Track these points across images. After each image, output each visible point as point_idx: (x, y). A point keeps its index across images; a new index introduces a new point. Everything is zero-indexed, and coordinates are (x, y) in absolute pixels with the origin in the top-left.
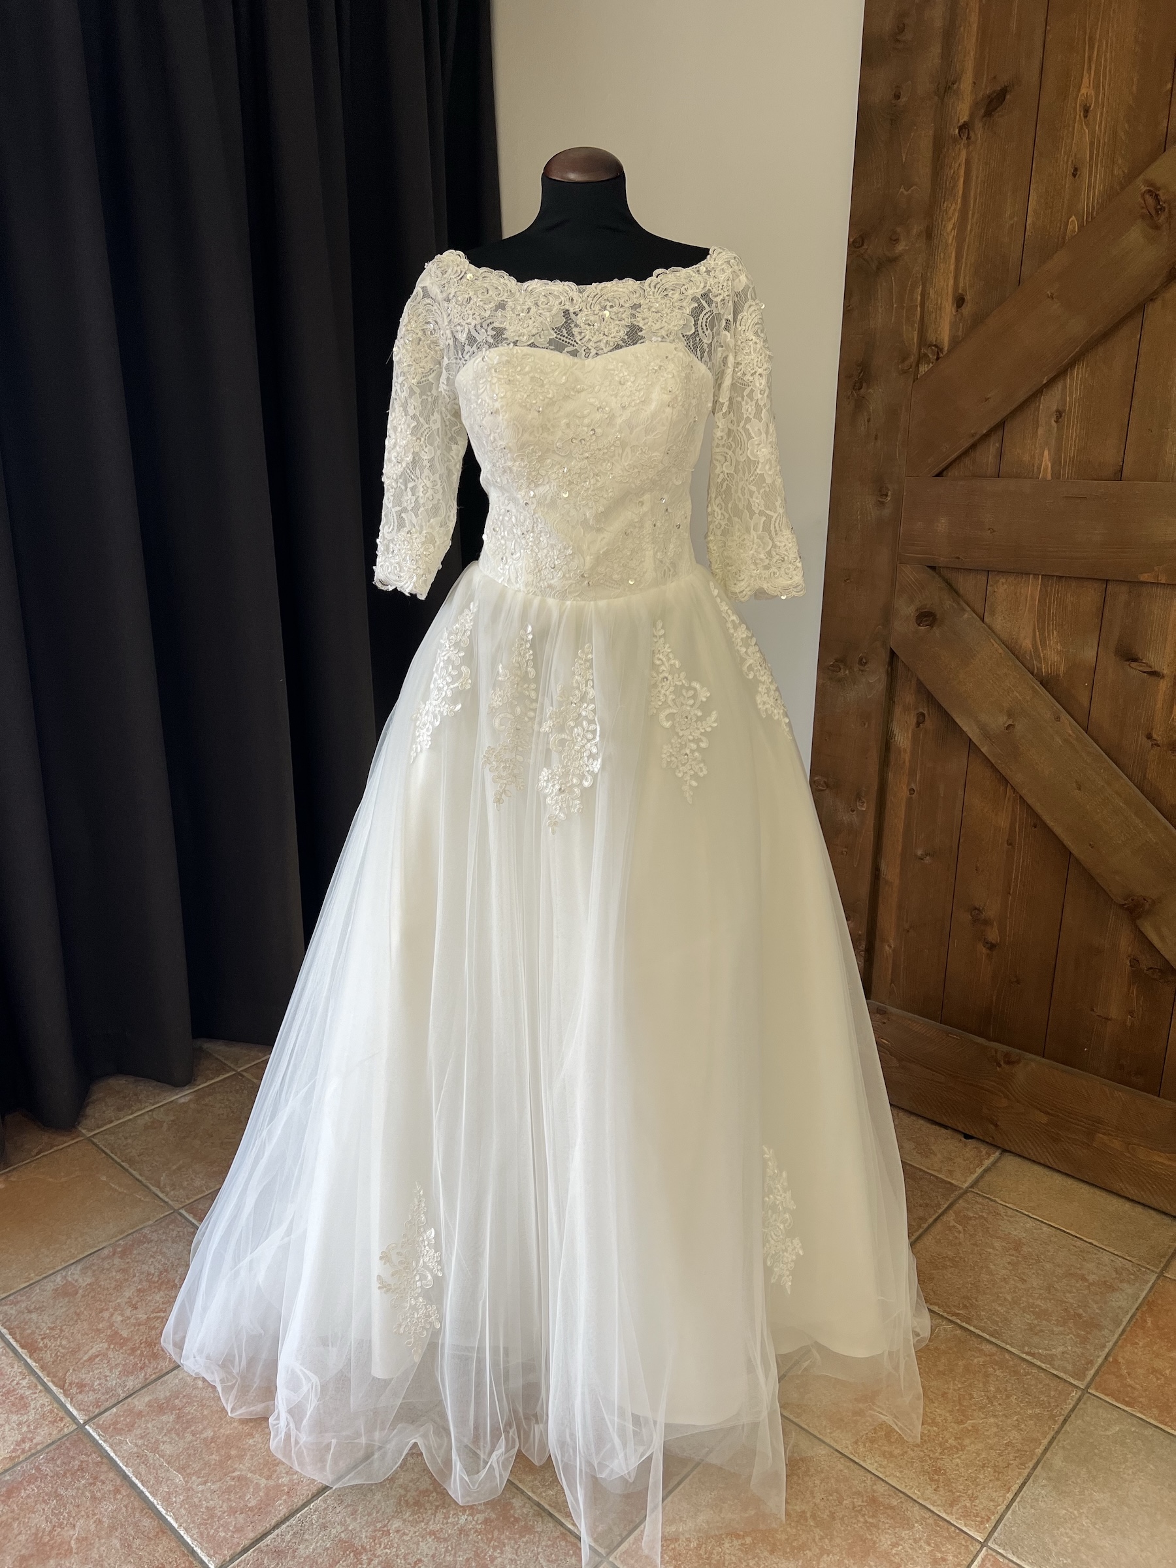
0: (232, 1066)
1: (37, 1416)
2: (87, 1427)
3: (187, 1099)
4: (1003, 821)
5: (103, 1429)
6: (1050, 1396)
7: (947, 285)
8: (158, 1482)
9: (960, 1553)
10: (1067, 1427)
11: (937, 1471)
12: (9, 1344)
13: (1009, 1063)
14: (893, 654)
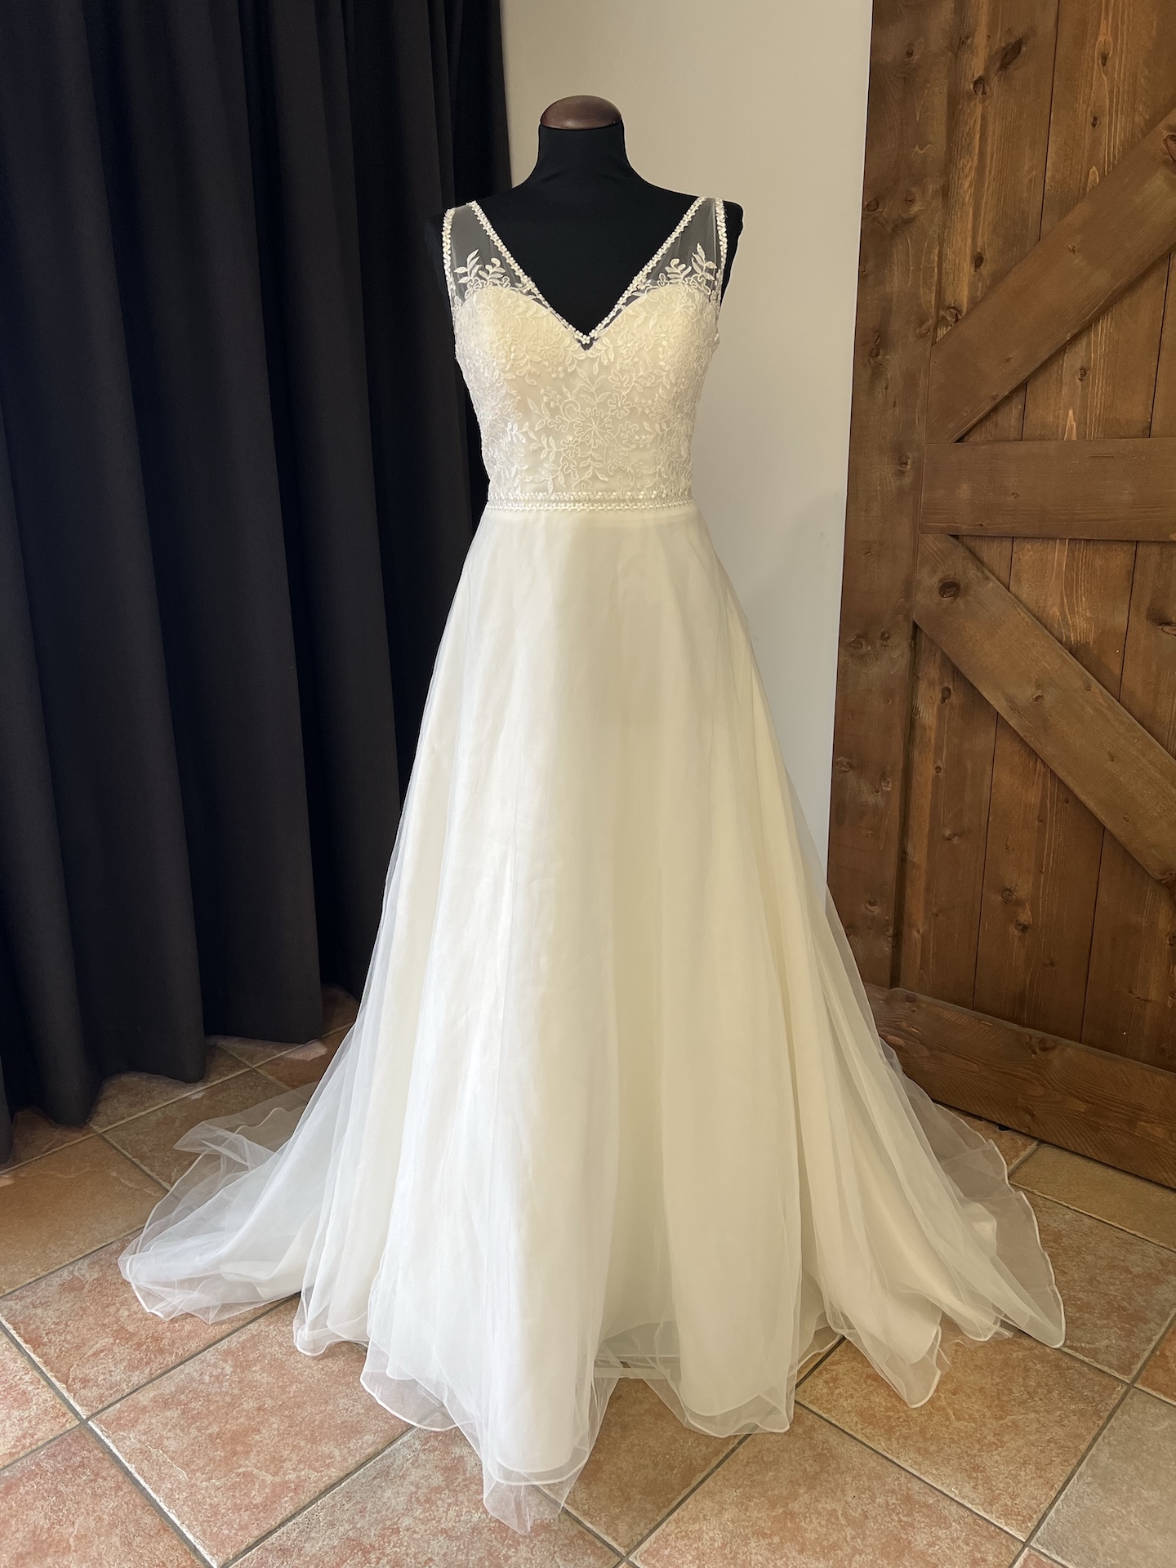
0: (246, 1062)
1: (39, 1412)
2: (90, 1423)
3: (201, 1095)
4: (1033, 797)
5: (107, 1424)
6: (1093, 1391)
7: (965, 245)
8: (162, 1479)
9: (1000, 1553)
10: (1113, 1422)
11: (976, 1468)
12: (12, 1339)
13: (1044, 1049)
14: (916, 626)
